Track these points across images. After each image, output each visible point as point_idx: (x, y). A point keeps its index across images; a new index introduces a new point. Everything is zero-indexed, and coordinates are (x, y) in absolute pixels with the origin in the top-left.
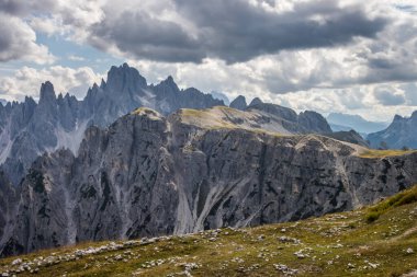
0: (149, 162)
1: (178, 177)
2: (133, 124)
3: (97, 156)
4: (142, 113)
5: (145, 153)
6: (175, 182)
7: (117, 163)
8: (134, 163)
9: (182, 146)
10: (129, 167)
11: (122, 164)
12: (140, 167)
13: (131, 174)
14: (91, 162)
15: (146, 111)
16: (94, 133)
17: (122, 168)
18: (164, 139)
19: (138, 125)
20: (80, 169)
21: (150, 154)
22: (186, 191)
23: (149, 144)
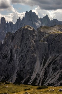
0: (27, 46)
1: (37, 52)
2: (23, 32)
3: (9, 43)
4: (26, 27)
5: (26, 43)
6: (36, 54)
7: (16, 46)
8: (22, 46)
9: (40, 40)
10: (20, 48)
11: (18, 46)
12: (24, 48)
13: (21, 50)
14: (7, 45)
15: (28, 27)
16: (9, 35)
17: (18, 48)
18: (33, 37)
19: (24, 32)
20: (3, 48)
21: (27, 43)
22: (39, 57)
23: (27, 39)
